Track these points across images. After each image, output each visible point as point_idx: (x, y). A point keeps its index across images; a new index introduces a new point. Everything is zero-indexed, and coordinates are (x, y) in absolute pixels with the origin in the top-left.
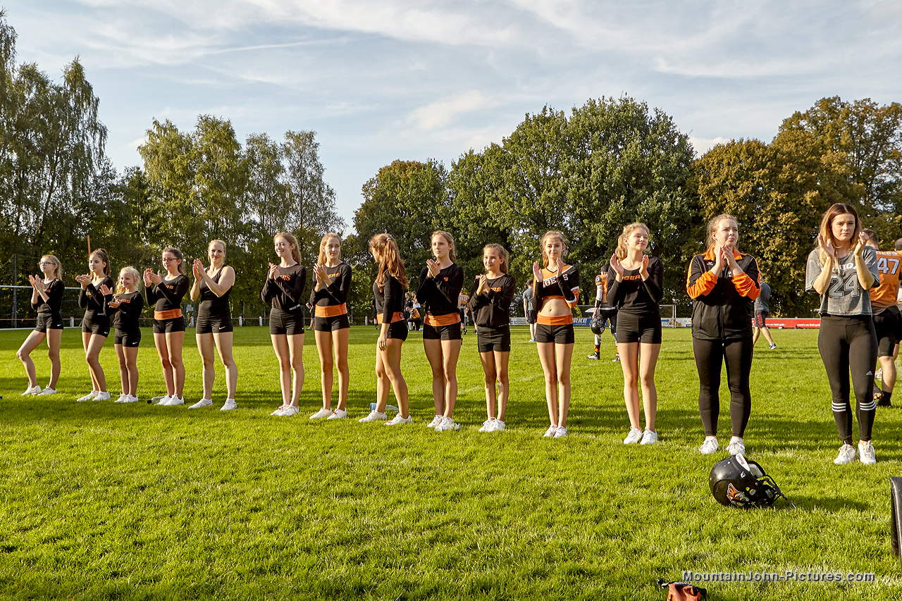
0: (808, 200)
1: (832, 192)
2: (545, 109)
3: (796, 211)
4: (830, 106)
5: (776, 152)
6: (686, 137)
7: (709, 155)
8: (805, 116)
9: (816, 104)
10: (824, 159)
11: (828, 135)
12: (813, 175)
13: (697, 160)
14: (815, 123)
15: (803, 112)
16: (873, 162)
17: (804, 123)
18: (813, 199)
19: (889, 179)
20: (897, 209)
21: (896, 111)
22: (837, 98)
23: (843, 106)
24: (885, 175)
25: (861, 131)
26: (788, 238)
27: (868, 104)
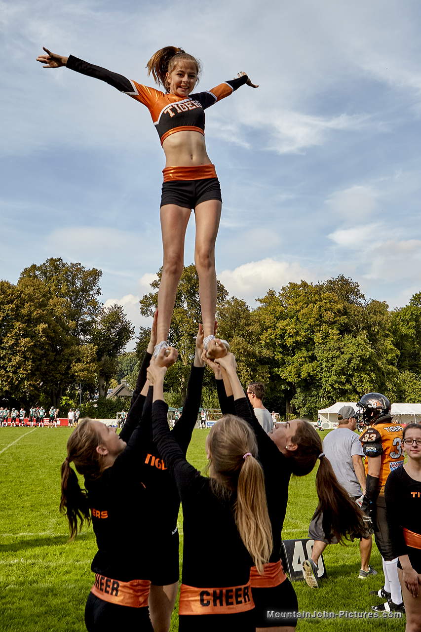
0: (41, 330)
1: (56, 326)
3: (32, 338)
4: (55, 263)
5: (21, 293)
8: (39, 269)
9: (46, 261)
10: (51, 302)
11: (53, 284)
12: (45, 312)
14: (45, 274)
15: (38, 265)
16: (79, 306)
17: (38, 273)
18: (44, 330)
19: (88, 319)
20: (94, 341)
21: (96, 274)
22: (60, 260)
23: (64, 265)
24: (86, 316)
25: (73, 284)
26: (25, 357)
27: (79, 266)
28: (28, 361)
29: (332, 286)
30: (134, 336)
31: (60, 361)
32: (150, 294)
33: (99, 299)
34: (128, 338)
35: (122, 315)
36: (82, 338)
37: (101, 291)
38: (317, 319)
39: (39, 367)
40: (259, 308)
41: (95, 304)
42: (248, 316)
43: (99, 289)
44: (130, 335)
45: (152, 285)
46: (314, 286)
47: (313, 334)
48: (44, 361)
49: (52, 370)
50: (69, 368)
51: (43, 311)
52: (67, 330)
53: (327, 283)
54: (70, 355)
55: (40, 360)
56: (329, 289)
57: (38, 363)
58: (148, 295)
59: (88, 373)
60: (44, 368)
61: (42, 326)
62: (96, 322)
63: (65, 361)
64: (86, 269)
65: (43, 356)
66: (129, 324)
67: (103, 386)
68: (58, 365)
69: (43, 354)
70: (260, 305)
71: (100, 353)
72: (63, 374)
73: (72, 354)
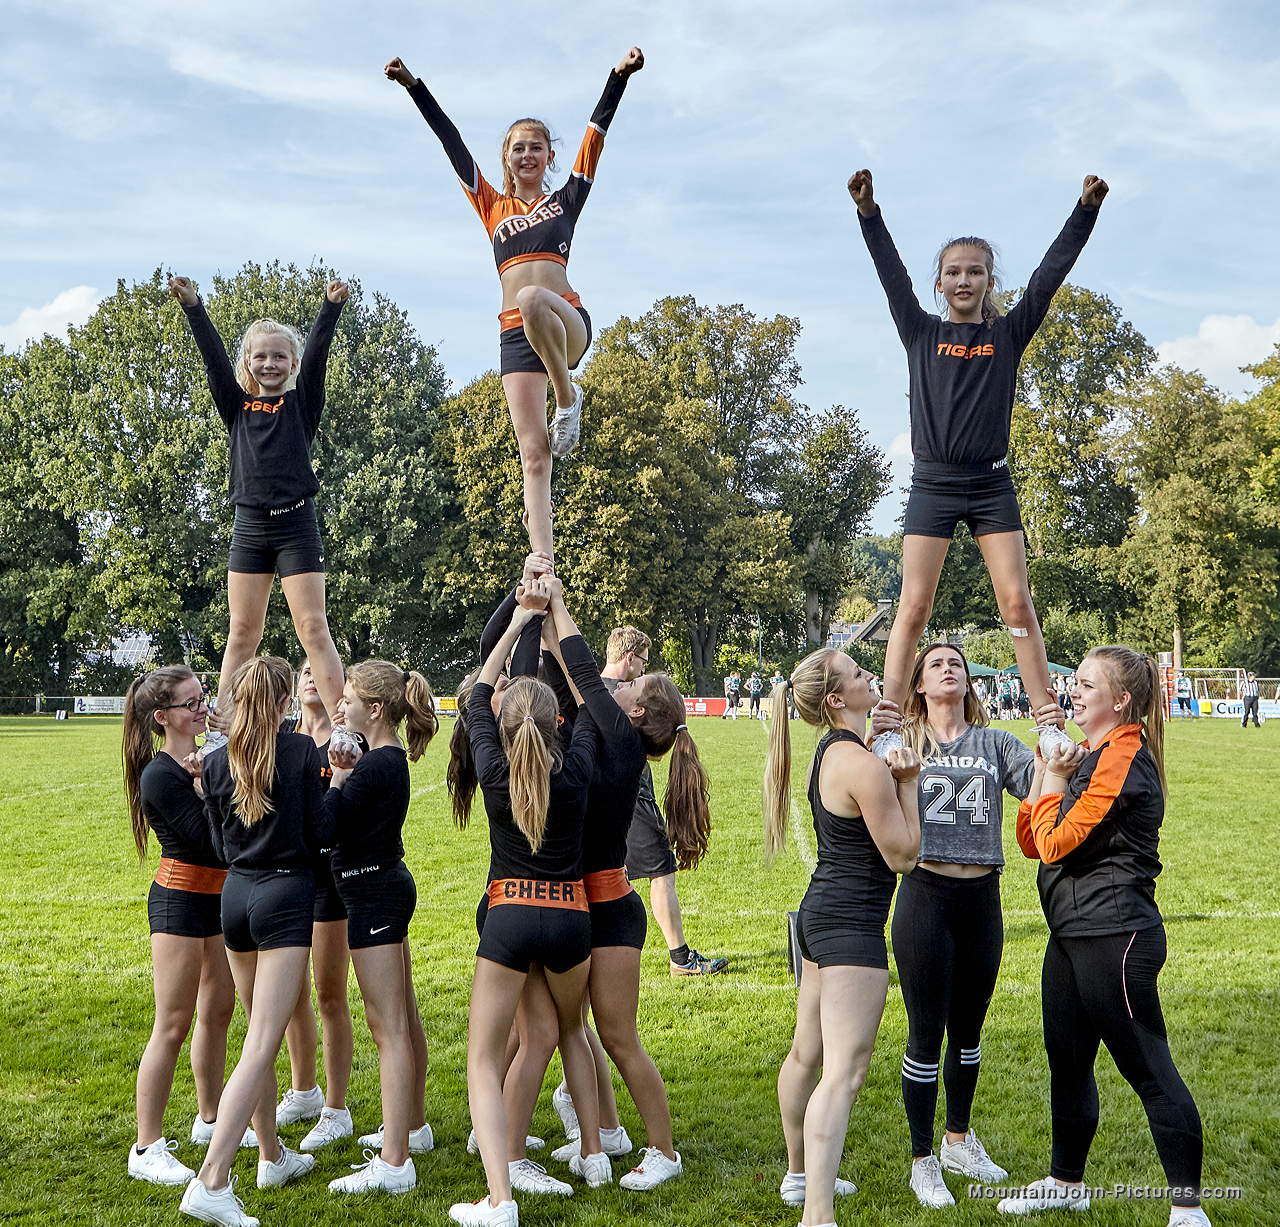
0: (645, 483)
1: (683, 471)
2: (158, 274)
3: (625, 503)
4: (679, 312)
5: (591, 394)
6: (432, 352)
7: (473, 390)
8: (637, 328)
9: (655, 306)
10: (669, 411)
11: (675, 364)
12: (652, 439)
13: (454, 398)
14: (654, 340)
15: (634, 319)
16: (749, 418)
17: (636, 340)
18: (652, 481)
19: (772, 448)
20: (784, 506)
21: (786, 330)
22: (689, 300)
23: (699, 315)
24: (764, 441)
25: (728, 361)
26: (611, 552)
27: (739, 314)
28: (620, 562)
31: (701, 560)
33: (797, 394)
34: (875, 494)
35: (856, 435)
37: (800, 375)
39: (647, 575)
41: (786, 411)
43: (797, 369)
44: (881, 484)
48: (658, 560)
49: (681, 582)
50: (722, 573)
51: (649, 434)
52: (715, 481)
54: (724, 542)
55: (649, 558)
57: (645, 565)
59: (772, 585)
60: (659, 577)
61: (646, 475)
62: (792, 456)
63: (711, 560)
64: (757, 320)
65: (655, 547)
66: (877, 455)
67: (815, 617)
68: (696, 569)
69: (654, 544)
71: (799, 540)
72: (706, 591)
73: (729, 541)
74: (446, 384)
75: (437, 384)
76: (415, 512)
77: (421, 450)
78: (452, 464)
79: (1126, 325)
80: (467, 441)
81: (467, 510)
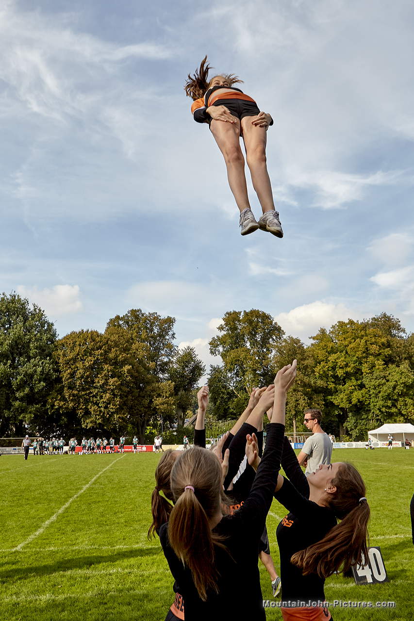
0: (126, 371)
1: (138, 367)
3: (119, 377)
4: (135, 314)
5: (108, 340)
6: (52, 324)
7: (67, 338)
8: (122, 319)
9: (128, 312)
10: (134, 346)
11: (135, 331)
12: (129, 355)
13: (60, 340)
14: (127, 323)
15: (121, 316)
16: (158, 349)
17: (122, 323)
18: (129, 371)
19: (166, 360)
20: (171, 378)
21: (170, 321)
22: (139, 310)
23: (143, 315)
24: (163, 357)
25: (152, 330)
26: (114, 394)
27: (156, 315)
28: (117, 397)
29: (375, 323)
30: (205, 373)
31: (144, 397)
32: (217, 336)
33: (174, 342)
34: (200, 375)
35: (194, 356)
36: (161, 376)
37: (175, 336)
38: (364, 352)
39: (126, 402)
40: (312, 345)
41: (170, 347)
42: (303, 351)
43: (174, 334)
44: (202, 372)
45: (219, 328)
46: (360, 323)
47: (361, 365)
48: (130, 397)
49: (137, 405)
50: (151, 402)
51: (127, 354)
52: (148, 369)
53: (371, 320)
54: (152, 391)
55: (126, 396)
56: (373, 325)
57: (125, 399)
58: (216, 338)
59: (168, 406)
60: (130, 403)
61: (127, 368)
62: (172, 362)
63: (147, 397)
64: (161, 318)
65: (129, 393)
66: (200, 363)
67: (181, 417)
68: (142, 400)
69: (129, 391)
70: (313, 342)
71: (177, 389)
72: (146, 408)
73: (153, 391)
74: (57, 335)
75: (54, 335)
76: (45, 380)
77: (48, 358)
78: (59, 363)
79: (275, 323)
80: (64, 355)
81: (63, 379)
